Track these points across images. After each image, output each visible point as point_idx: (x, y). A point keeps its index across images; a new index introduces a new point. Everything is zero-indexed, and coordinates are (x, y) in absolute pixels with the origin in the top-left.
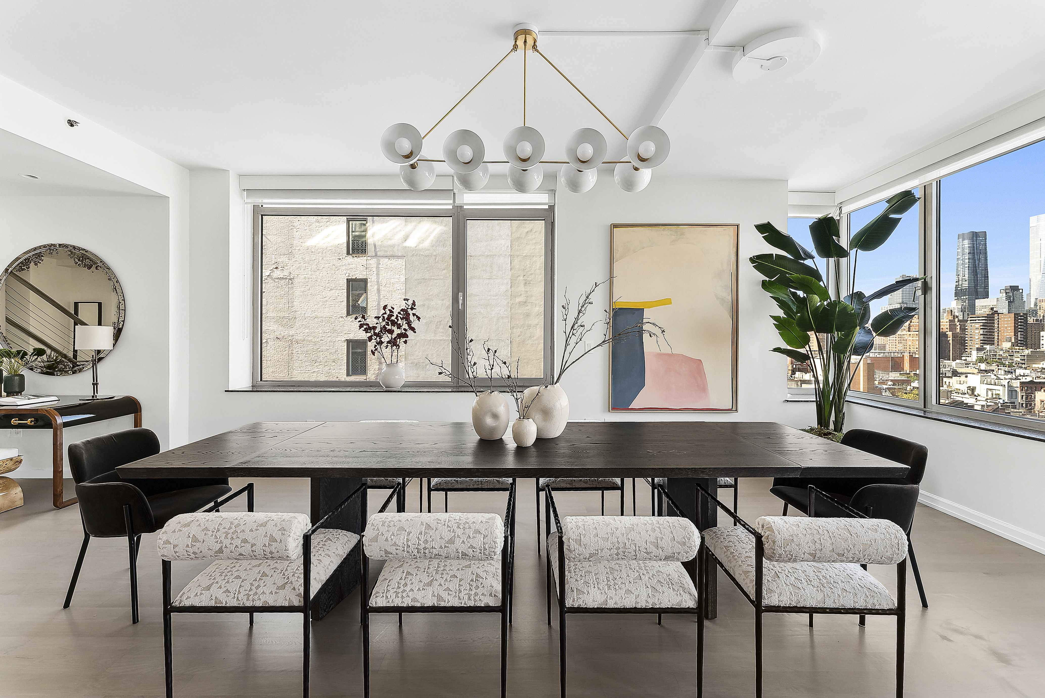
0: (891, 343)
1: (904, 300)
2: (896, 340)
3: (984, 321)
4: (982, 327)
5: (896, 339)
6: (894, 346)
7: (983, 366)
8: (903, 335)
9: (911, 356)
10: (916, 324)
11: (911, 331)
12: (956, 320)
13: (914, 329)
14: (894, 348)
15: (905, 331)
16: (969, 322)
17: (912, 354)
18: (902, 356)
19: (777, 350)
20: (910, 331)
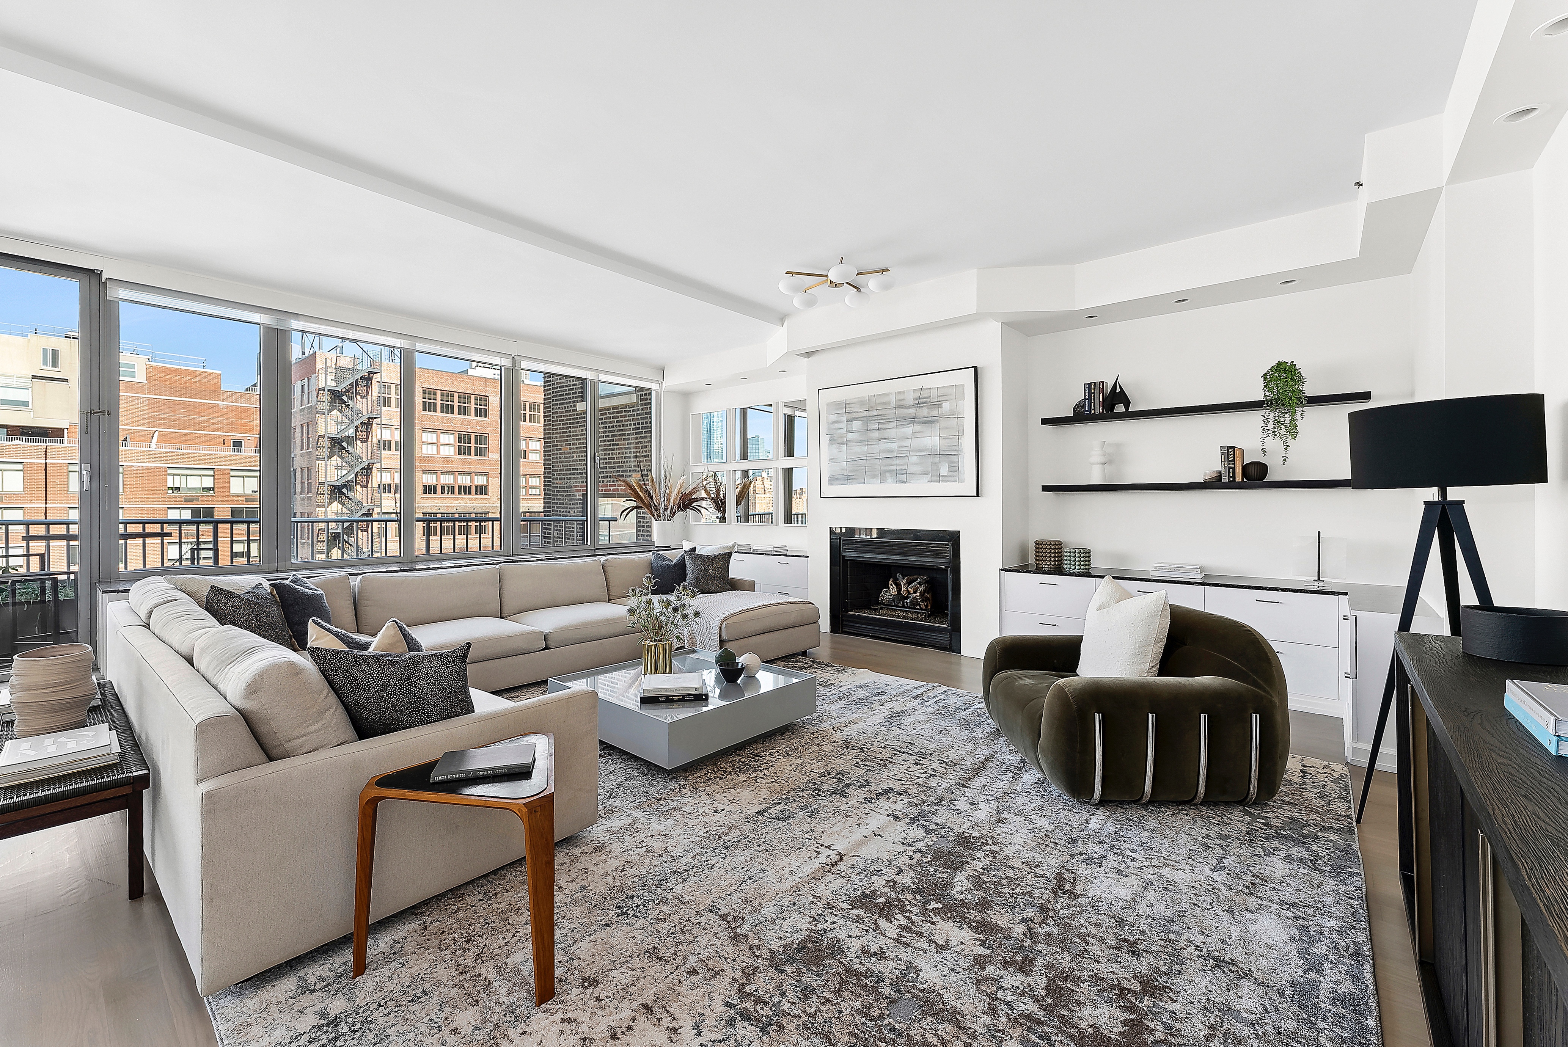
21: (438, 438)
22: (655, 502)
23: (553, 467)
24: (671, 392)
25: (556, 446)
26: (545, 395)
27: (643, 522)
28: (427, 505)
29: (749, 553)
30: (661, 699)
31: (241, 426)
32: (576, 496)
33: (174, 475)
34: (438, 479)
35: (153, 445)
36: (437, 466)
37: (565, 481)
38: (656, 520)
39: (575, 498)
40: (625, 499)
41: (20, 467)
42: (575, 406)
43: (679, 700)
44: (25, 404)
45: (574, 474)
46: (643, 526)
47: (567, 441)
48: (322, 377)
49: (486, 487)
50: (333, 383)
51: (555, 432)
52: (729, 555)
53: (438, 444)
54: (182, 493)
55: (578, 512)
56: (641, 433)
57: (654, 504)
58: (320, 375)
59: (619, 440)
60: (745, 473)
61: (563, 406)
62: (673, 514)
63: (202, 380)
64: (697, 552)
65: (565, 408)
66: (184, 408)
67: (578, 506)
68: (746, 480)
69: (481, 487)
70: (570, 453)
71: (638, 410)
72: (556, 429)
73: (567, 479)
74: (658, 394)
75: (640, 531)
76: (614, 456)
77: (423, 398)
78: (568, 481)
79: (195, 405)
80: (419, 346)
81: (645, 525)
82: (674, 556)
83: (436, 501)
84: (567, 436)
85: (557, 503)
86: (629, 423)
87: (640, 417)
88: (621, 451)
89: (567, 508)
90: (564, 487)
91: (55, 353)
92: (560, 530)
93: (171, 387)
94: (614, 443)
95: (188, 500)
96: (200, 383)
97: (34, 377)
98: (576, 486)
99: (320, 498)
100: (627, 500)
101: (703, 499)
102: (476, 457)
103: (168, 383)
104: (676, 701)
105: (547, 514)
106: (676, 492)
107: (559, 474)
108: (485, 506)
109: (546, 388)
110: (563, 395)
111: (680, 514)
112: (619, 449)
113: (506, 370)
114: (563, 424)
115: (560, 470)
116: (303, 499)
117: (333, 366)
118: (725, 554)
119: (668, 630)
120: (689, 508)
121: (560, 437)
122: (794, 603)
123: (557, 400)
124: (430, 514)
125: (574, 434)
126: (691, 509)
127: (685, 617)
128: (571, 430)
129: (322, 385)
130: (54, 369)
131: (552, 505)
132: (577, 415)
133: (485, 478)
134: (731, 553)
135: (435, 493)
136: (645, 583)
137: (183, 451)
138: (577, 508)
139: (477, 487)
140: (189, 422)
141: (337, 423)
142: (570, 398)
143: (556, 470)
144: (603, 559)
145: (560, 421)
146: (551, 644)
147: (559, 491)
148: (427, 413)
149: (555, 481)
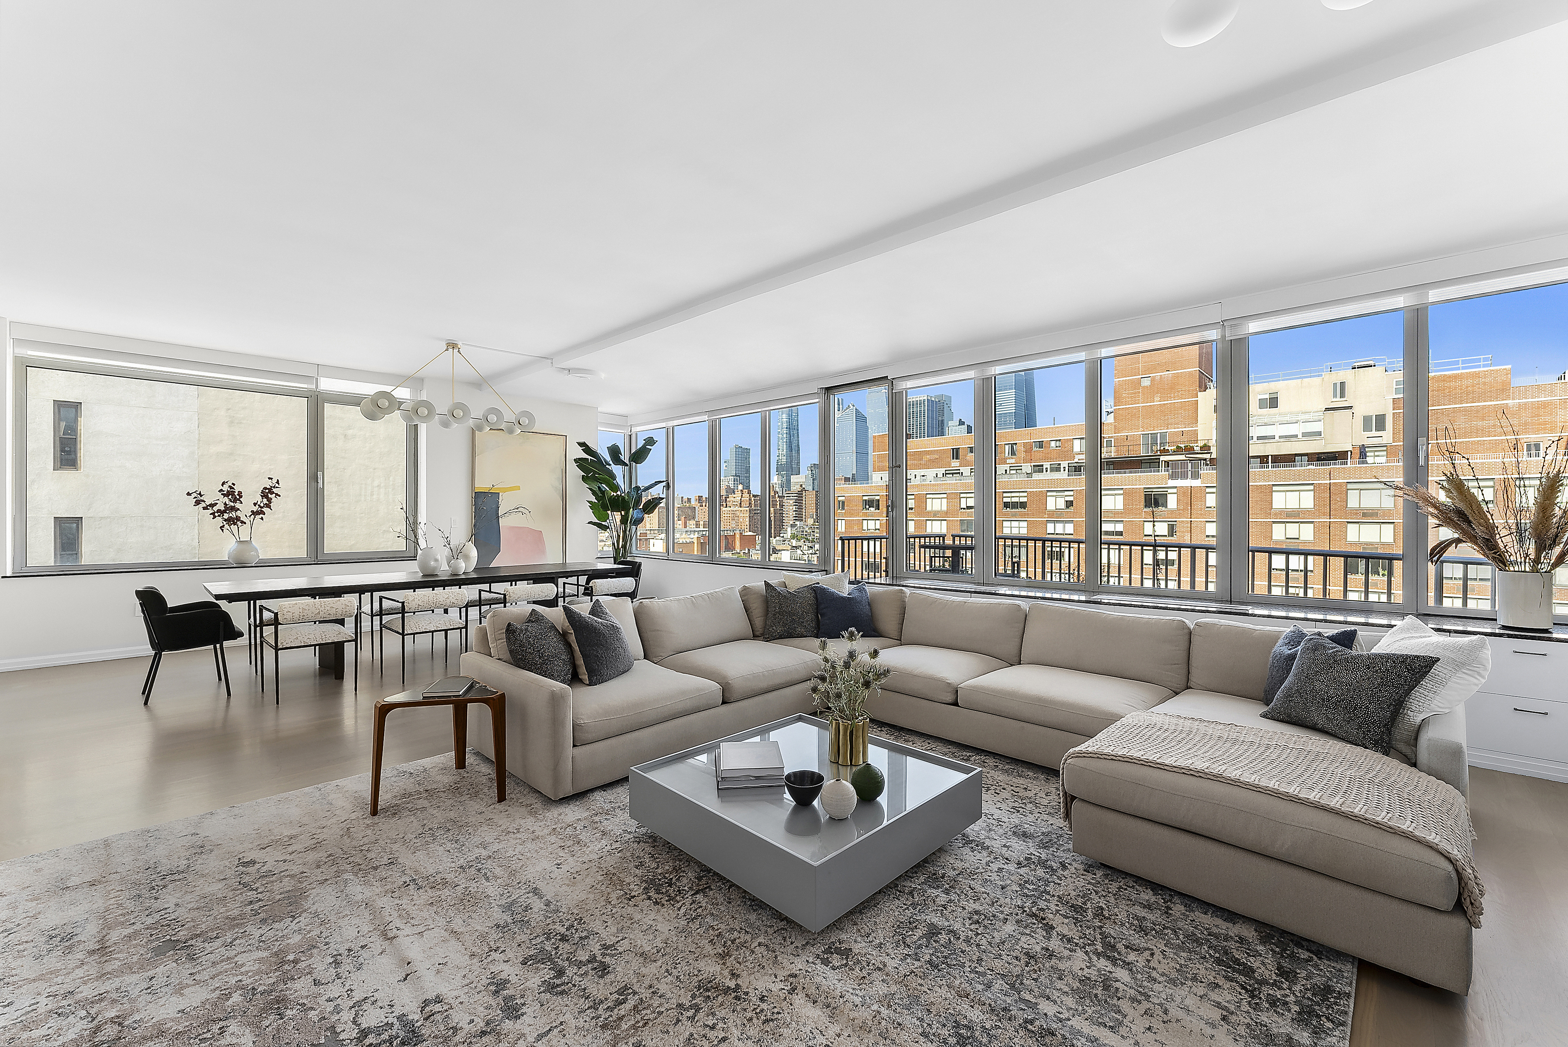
1: (737, 472)
3: (796, 498)
4: (794, 504)
7: (794, 543)
8: (735, 511)
10: (746, 499)
12: (777, 496)
13: (744, 504)
15: (737, 507)
16: (785, 498)
17: (743, 532)
18: (734, 534)
19: (590, 523)
20: (741, 507)
31: (1539, 424)
41: (1312, 487)
44: (1319, 433)
63: (1487, 380)
66: (1465, 415)
79: (1478, 410)
91: (1343, 384)
93: (1450, 395)
96: (1484, 384)
97: (1327, 409)
130: (1342, 399)
140: (1471, 429)
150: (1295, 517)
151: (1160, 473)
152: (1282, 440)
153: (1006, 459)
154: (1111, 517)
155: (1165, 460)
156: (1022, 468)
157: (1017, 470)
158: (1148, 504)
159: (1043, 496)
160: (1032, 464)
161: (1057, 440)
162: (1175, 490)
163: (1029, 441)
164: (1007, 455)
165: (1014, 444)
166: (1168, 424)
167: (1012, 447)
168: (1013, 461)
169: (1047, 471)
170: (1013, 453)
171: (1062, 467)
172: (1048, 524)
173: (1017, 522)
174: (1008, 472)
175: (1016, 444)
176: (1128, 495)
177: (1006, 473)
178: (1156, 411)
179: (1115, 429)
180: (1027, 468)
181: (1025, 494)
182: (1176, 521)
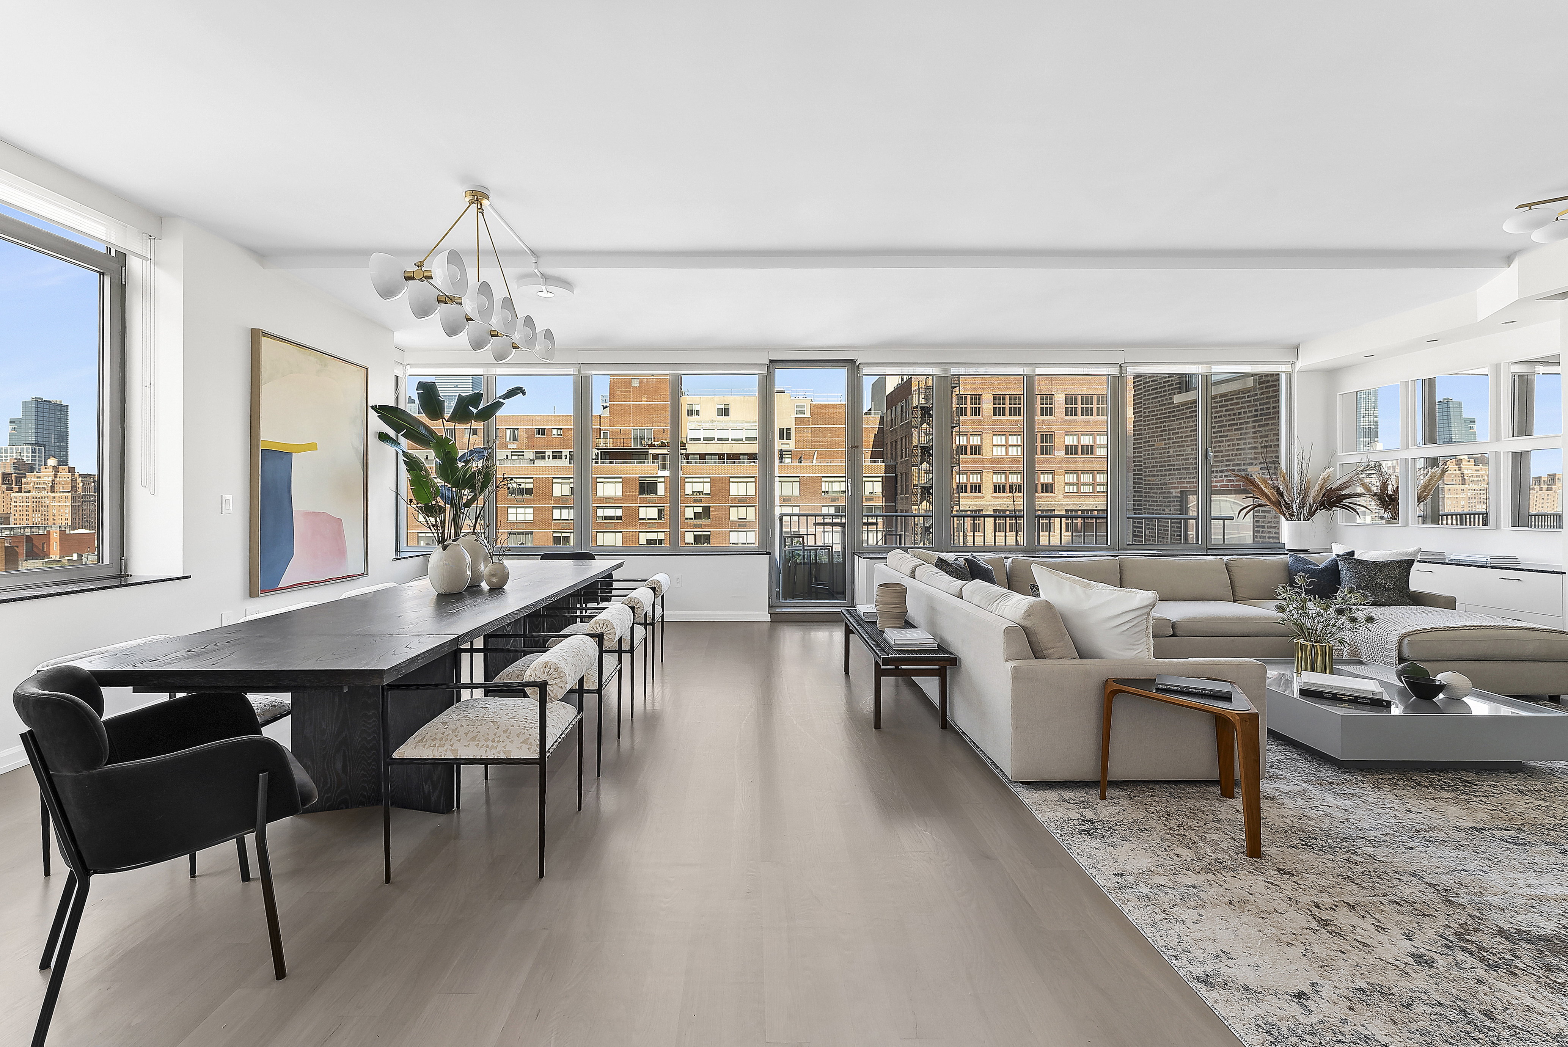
0: (18, 511)
1: (40, 439)
2: (27, 506)
5: (28, 504)
6: (25, 517)
8: (42, 498)
9: (62, 533)
10: (65, 479)
11: (56, 491)
13: (61, 488)
14: (25, 520)
15: (46, 492)
17: (64, 529)
18: (45, 533)
20: (54, 492)
21: (1007, 440)
22: (1287, 500)
23: (1145, 463)
24: (1310, 371)
25: (1149, 442)
26: (1135, 391)
27: (1263, 522)
28: (997, 503)
29: (1443, 564)
30: (1326, 695)
32: (1172, 493)
33: (826, 482)
34: (1006, 478)
35: (815, 462)
36: (1006, 466)
37: (1159, 477)
38: (1287, 520)
39: (1171, 495)
40: (1244, 496)
42: (1171, 399)
43: (1349, 701)
45: (1170, 470)
46: (1263, 527)
47: (1161, 436)
48: (915, 397)
49: (1052, 485)
50: (924, 402)
51: (1147, 428)
52: (1410, 563)
53: (1006, 446)
54: (830, 495)
55: (1175, 510)
56: (1260, 420)
57: (1285, 501)
58: (914, 395)
59: (1228, 431)
60: (1433, 462)
61: (1157, 400)
62: (1312, 514)
63: (840, 410)
64: (1356, 557)
65: (1159, 402)
66: (830, 433)
67: (1175, 504)
68: (1435, 469)
69: (1047, 485)
70: (1165, 448)
71: (1256, 395)
72: (1149, 425)
73: (1161, 475)
74: (1289, 377)
75: (1258, 532)
76: (1222, 449)
77: (994, 404)
78: (1163, 478)
79: (836, 430)
80: (1039, 371)
81: (1266, 525)
82: (1322, 561)
83: (1005, 500)
84: (1162, 431)
85: (1149, 501)
86: (1243, 410)
87: (1258, 403)
88: (1231, 443)
89: (1161, 506)
90: (1157, 484)
92: (1152, 529)
93: (823, 418)
94: (1222, 434)
95: (833, 500)
96: (839, 413)
98: (1172, 483)
99: (915, 498)
100: (1247, 497)
101: (1359, 495)
102: (1042, 456)
103: (821, 415)
104: (1345, 701)
105: (1138, 512)
106: (1317, 487)
107: (1151, 471)
108: (1051, 504)
109: (1136, 384)
110: (1156, 389)
111: (1321, 515)
112: (1229, 441)
113: (1113, 378)
114: (1156, 419)
115: (1153, 467)
116: (902, 499)
117: (923, 387)
118: (1402, 561)
119: (1328, 632)
120: (1337, 506)
121: (1153, 432)
122: (1533, 629)
123: (1149, 395)
124: (1000, 511)
125: (1171, 428)
126: (1340, 507)
127: (1353, 620)
128: (1167, 424)
129: (915, 403)
131: (1143, 503)
132: (1174, 407)
133: (1051, 476)
134: (1413, 561)
135: (1004, 492)
136: (1297, 581)
137: (830, 464)
138: (1174, 506)
139: (1042, 485)
140: (833, 443)
141: (926, 434)
142: (1165, 391)
143: (1148, 467)
144: (1226, 558)
145: (1152, 416)
146: (1178, 632)
147: (1151, 489)
148: (997, 417)
149: (1147, 479)
150: (744, 502)
151: (649, 464)
152: (733, 442)
153: (507, 444)
154: (612, 503)
155: (652, 453)
156: (524, 454)
157: (518, 455)
158: (642, 492)
159: (550, 482)
160: (534, 451)
161: (558, 429)
162: (663, 480)
163: (532, 427)
164: (508, 440)
165: (515, 429)
166: (653, 422)
167: (514, 432)
168: (515, 446)
169: (549, 458)
170: (515, 439)
171: (563, 455)
172: (554, 510)
173: (523, 509)
174: (509, 458)
175: (518, 429)
176: (625, 482)
177: (507, 458)
178: (643, 410)
179: (610, 422)
180: (529, 454)
181: (531, 480)
182: (664, 506)
